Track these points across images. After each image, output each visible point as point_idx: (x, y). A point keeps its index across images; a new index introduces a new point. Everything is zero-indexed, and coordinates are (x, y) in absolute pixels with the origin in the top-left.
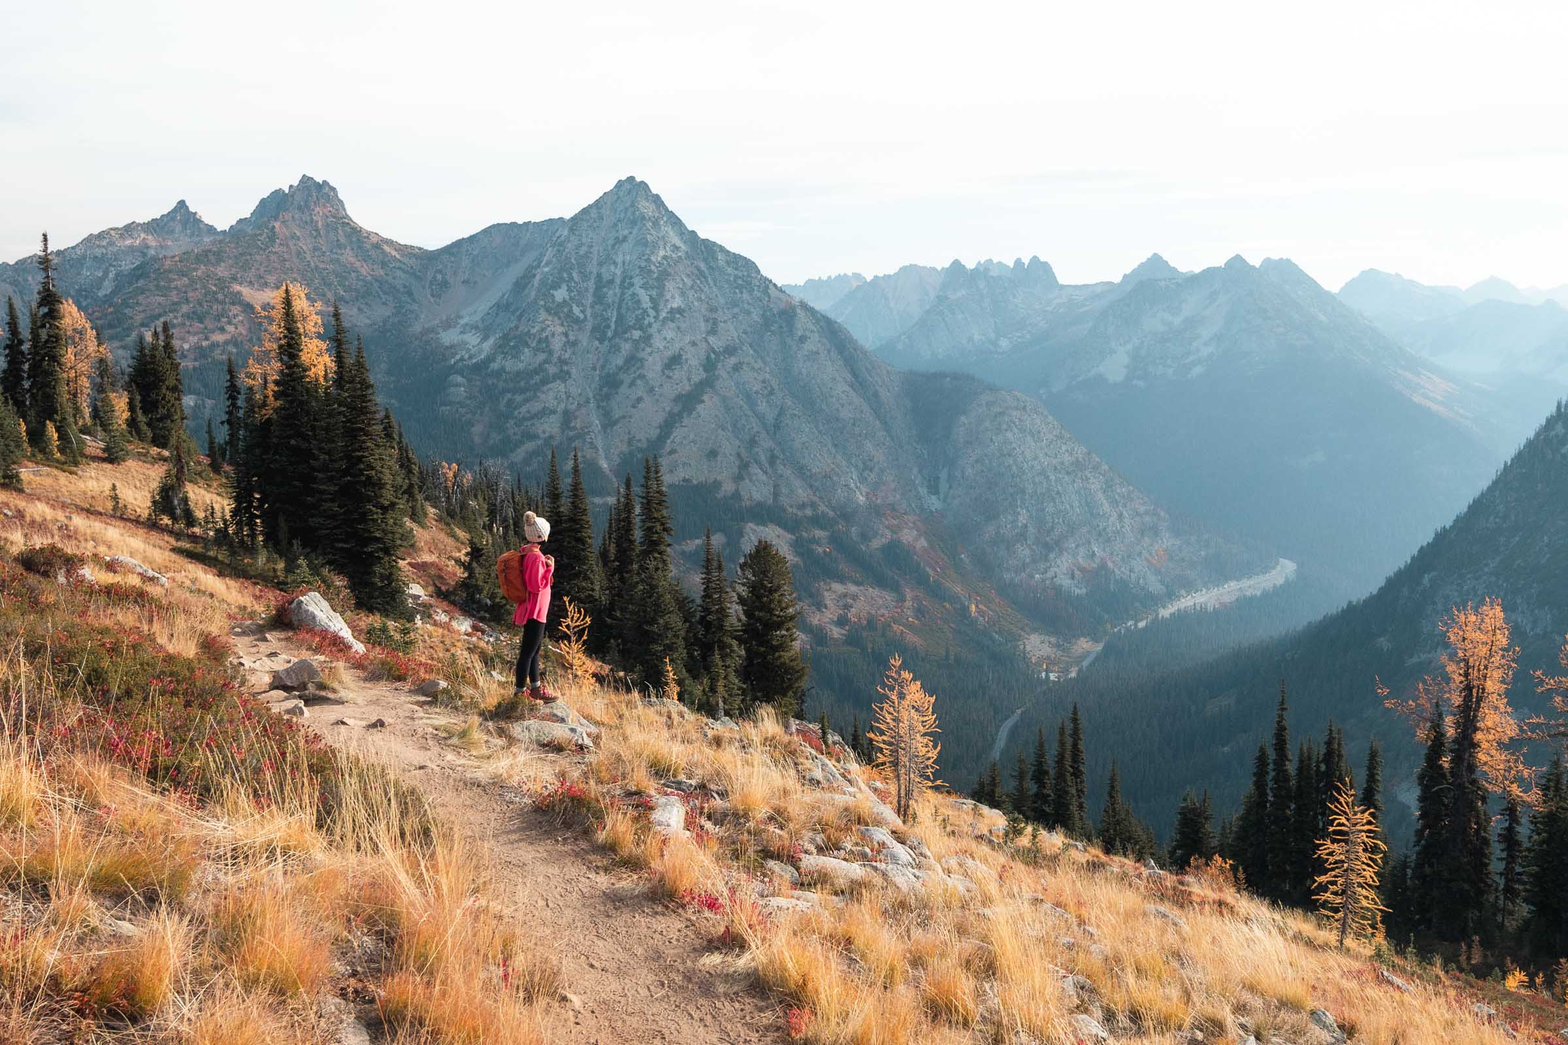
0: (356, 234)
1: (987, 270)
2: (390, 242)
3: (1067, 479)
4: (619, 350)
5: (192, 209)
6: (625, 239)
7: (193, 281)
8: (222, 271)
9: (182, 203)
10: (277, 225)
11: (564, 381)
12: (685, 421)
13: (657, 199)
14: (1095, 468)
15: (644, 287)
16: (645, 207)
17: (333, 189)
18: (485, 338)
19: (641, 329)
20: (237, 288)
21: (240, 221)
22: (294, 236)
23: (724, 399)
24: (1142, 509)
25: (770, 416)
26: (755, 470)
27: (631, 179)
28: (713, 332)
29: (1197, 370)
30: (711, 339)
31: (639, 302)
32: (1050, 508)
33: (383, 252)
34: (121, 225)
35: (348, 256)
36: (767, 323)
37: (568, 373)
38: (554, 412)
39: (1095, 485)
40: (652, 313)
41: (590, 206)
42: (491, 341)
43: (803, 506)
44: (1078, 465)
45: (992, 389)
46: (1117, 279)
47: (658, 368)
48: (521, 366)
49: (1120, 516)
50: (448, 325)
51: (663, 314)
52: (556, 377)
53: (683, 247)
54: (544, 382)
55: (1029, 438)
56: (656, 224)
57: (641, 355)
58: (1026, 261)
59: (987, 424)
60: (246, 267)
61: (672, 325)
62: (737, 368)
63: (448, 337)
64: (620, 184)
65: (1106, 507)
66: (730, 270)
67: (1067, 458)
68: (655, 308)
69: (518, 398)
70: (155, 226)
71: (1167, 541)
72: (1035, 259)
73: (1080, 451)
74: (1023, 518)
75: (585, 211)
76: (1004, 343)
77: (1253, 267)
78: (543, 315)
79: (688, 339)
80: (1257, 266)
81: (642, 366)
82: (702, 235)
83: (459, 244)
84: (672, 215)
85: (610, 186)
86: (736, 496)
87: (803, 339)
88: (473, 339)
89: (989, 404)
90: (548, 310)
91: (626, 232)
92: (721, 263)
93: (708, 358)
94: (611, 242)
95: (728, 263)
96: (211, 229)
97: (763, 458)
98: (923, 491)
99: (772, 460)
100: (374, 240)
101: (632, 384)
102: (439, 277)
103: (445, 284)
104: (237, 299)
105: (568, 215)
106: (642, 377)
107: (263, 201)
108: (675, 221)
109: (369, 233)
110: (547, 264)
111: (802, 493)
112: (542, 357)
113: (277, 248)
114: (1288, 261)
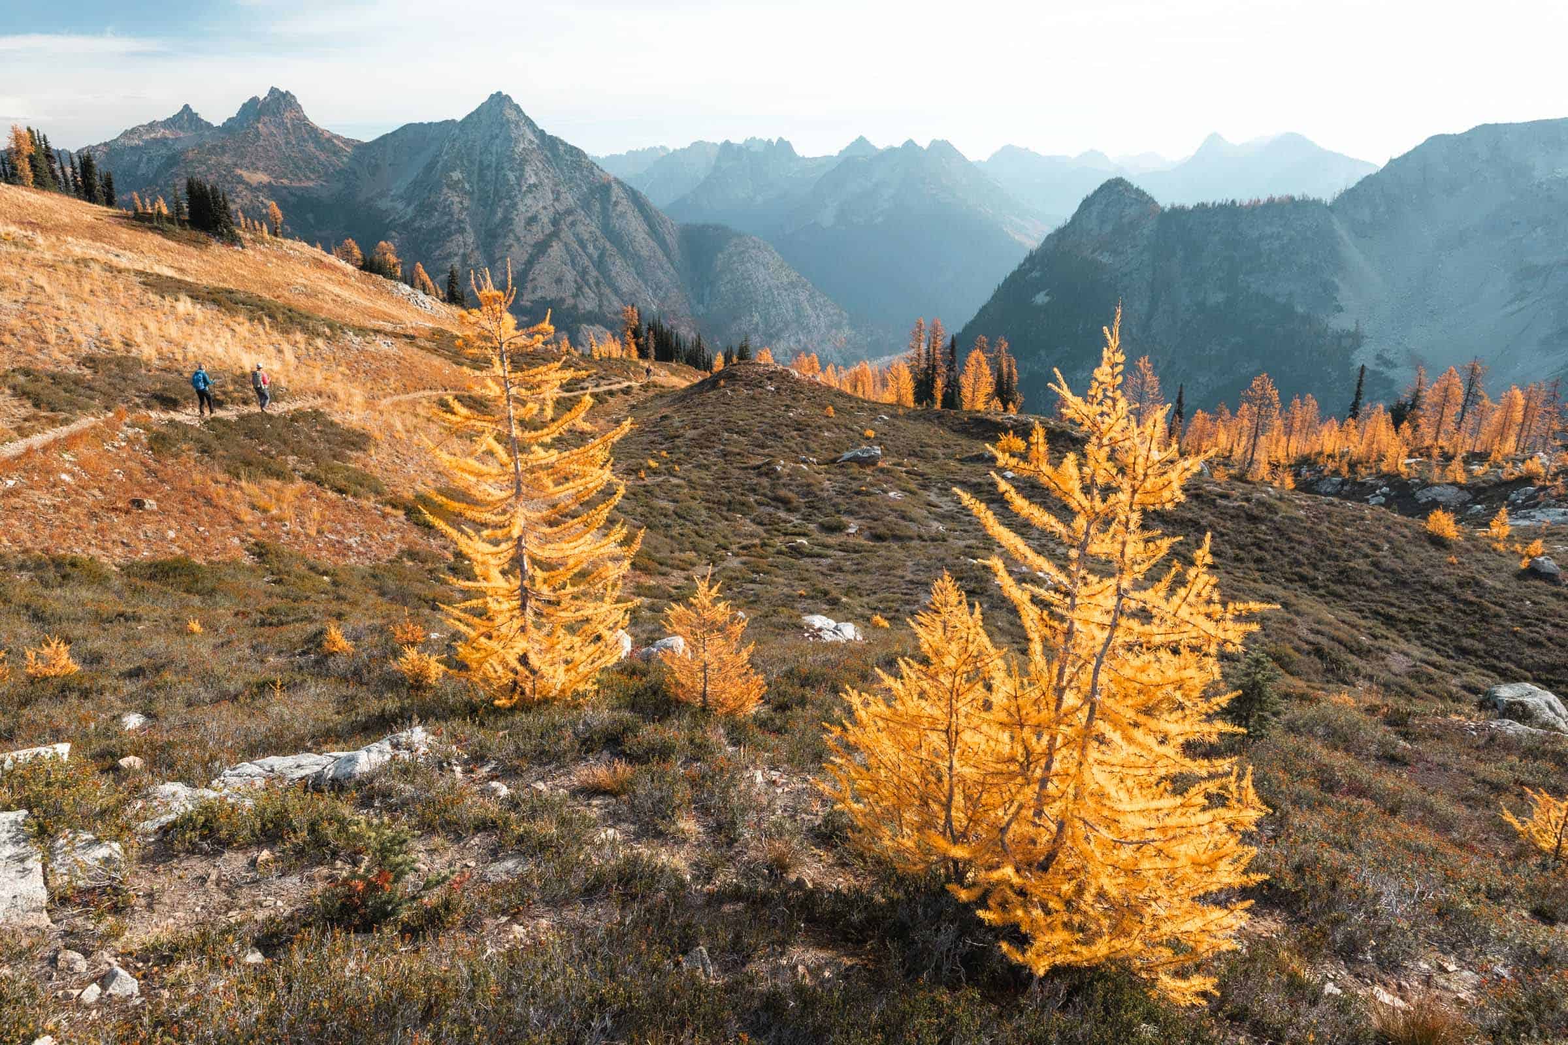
0: (314, 134)
1: (748, 148)
2: (337, 137)
3: (784, 293)
4: (496, 213)
5: (194, 111)
6: (497, 136)
7: (209, 168)
8: (227, 160)
9: (186, 107)
10: (260, 126)
11: (462, 234)
12: (541, 260)
13: (517, 108)
14: (804, 286)
15: (511, 169)
16: (511, 115)
17: (293, 97)
18: (409, 204)
19: (510, 198)
20: (238, 171)
21: (230, 120)
22: (271, 134)
23: (566, 245)
24: (832, 312)
25: (596, 256)
26: (586, 290)
27: (499, 93)
28: (557, 199)
29: (880, 219)
30: (556, 204)
31: (508, 180)
32: (773, 312)
33: (334, 145)
34: (145, 123)
35: (311, 147)
36: (592, 192)
37: (464, 229)
38: (456, 255)
39: (803, 296)
40: (517, 188)
41: (473, 113)
42: (413, 206)
43: (616, 313)
44: (792, 284)
45: (739, 235)
46: (835, 153)
47: (522, 223)
48: (433, 224)
49: (818, 316)
50: (382, 195)
51: (524, 189)
52: (456, 231)
53: (536, 141)
54: (450, 234)
55: (761, 268)
56: (517, 125)
57: (510, 216)
58: (775, 141)
59: (735, 259)
60: (243, 157)
61: (530, 195)
62: (573, 224)
63: (384, 204)
64: (492, 96)
65: (810, 311)
66: (567, 157)
67: (785, 280)
68: (519, 184)
70: (170, 123)
71: (847, 332)
72: (780, 140)
73: (794, 276)
74: (757, 318)
75: (469, 116)
76: (759, 199)
77: (921, 148)
78: (445, 190)
79: (541, 205)
80: (925, 147)
81: (512, 224)
82: (549, 133)
83: (384, 138)
84: (527, 119)
85: (485, 99)
86: (575, 307)
87: (616, 204)
88: (400, 206)
89: (736, 246)
90: (449, 187)
91: (497, 131)
92: (562, 152)
93: (554, 217)
94: (488, 138)
95: (567, 152)
96: (209, 125)
97: (591, 282)
98: (694, 302)
99: (597, 284)
100: (327, 135)
101: (505, 236)
102: (373, 161)
103: (377, 166)
104: (240, 180)
105: (459, 118)
106: (512, 231)
107: (244, 105)
108: (530, 123)
109: (323, 131)
110: (447, 153)
111: (617, 304)
112: (446, 218)
113: (261, 143)
114: (947, 143)
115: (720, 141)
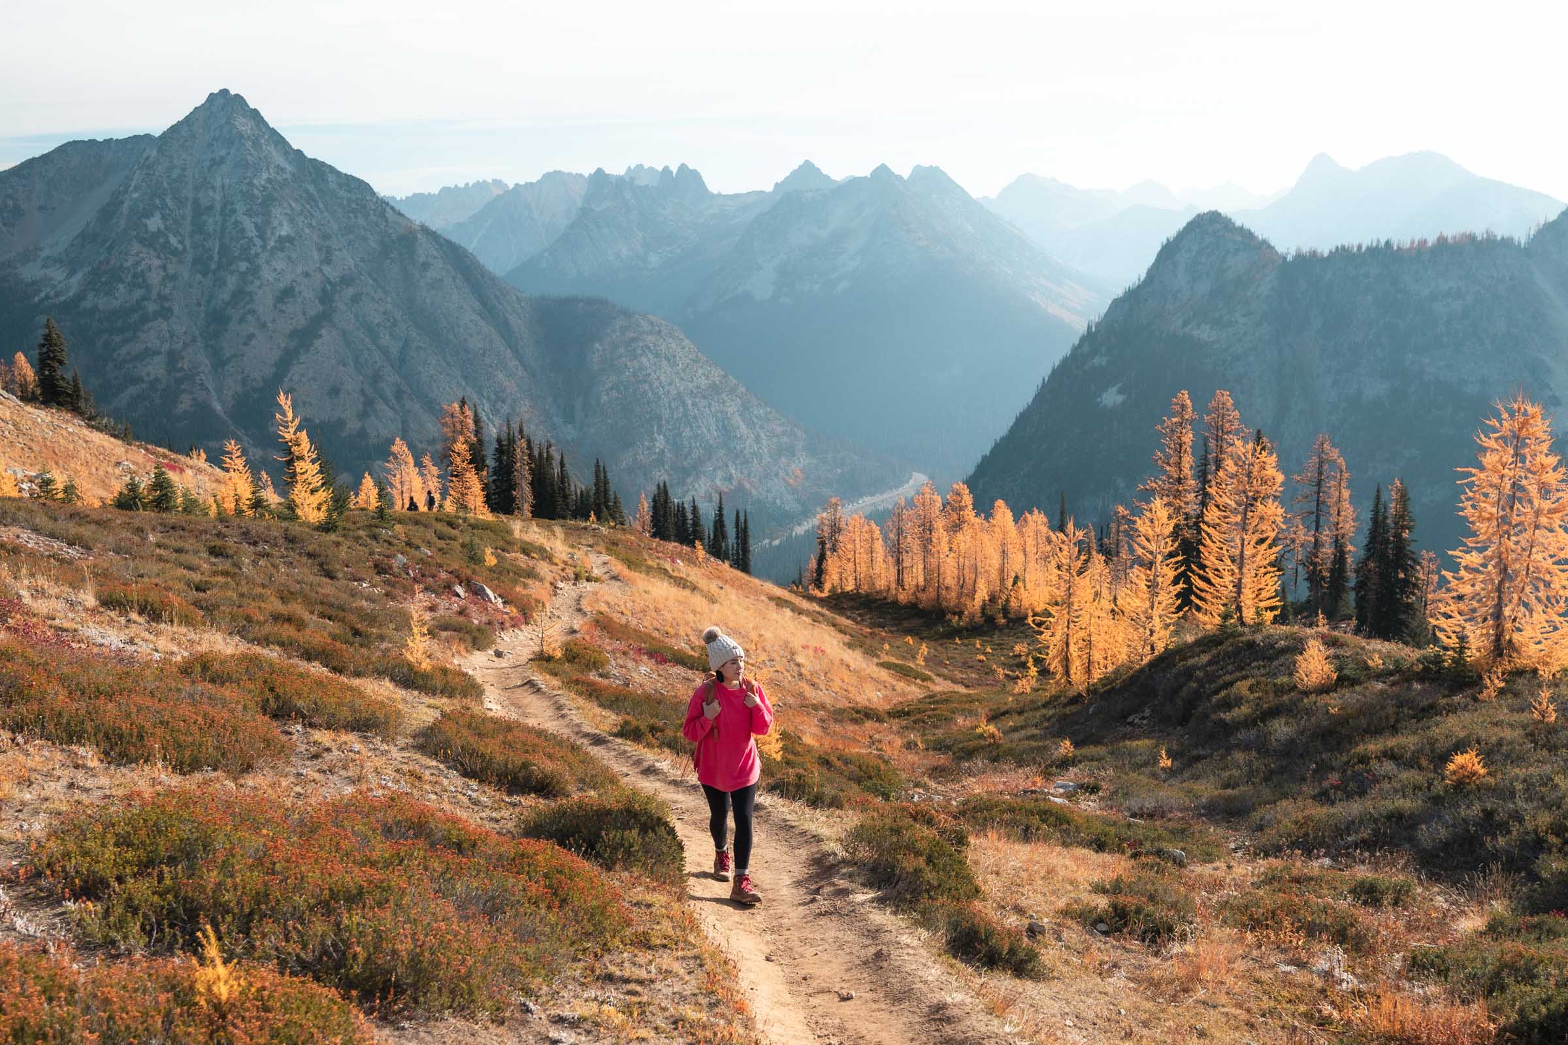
1: (632, 179)
3: (703, 403)
4: (225, 284)
6: (222, 160)
11: (166, 318)
12: (303, 358)
13: (255, 115)
14: (733, 391)
15: (249, 213)
16: (244, 125)
18: (72, 273)
19: (248, 260)
23: (344, 333)
24: (779, 430)
25: (395, 350)
26: (381, 406)
27: (224, 92)
28: (327, 261)
29: (843, 286)
30: (326, 269)
31: (243, 230)
32: (687, 433)
36: (386, 250)
37: (170, 310)
38: (157, 353)
39: (732, 407)
40: (259, 242)
41: (180, 123)
42: (79, 276)
44: (715, 389)
45: (626, 314)
46: (769, 188)
47: (270, 301)
48: (116, 304)
49: (758, 438)
50: (27, 257)
51: (271, 244)
52: (156, 315)
53: (289, 168)
54: (145, 319)
55: (664, 362)
56: (256, 144)
57: (249, 288)
58: (674, 169)
59: (622, 350)
61: (281, 255)
62: (356, 299)
63: (29, 272)
64: (212, 97)
65: (744, 429)
66: (342, 193)
67: (704, 382)
68: (262, 236)
69: (117, 339)
71: (803, 461)
72: (683, 167)
73: (716, 374)
74: (660, 442)
75: (173, 129)
76: (654, 259)
77: (899, 178)
78: (136, 247)
79: (299, 270)
80: (906, 177)
81: (252, 300)
82: (309, 154)
83: (30, 164)
84: (274, 133)
85: (201, 100)
86: (362, 433)
87: (425, 266)
88: (58, 275)
89: (623, 329)
90: (142, 241)
91: (223, 153)
92: (333, 185)
93: (324, 290)
94: (207, 164)
95: (340, 185)
97: (389, 392)
98: (558, 420)
99: (399, 394)
101: (242, 320)
102: (10, 203)
103: (17, 212)
105: (157, 133)
106: (253, 312)
108: (279, 141)
110: (136, 189)
111: (431, 427)
112: (138, 293)
114: (937, 168)
115: (587, 170)
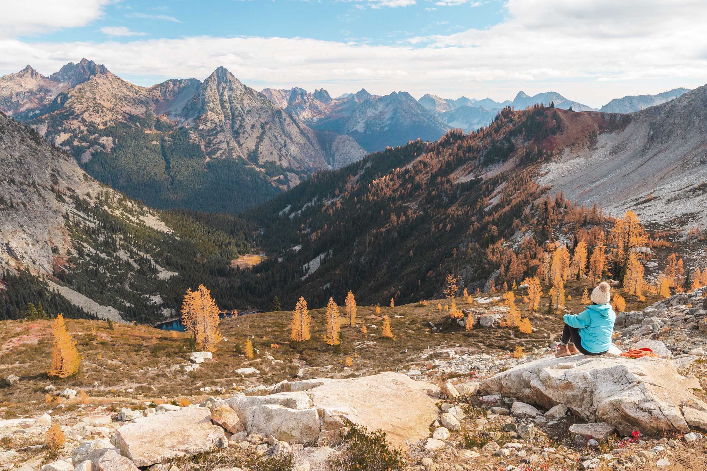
4: (236, 123)
11: (224, 132)
12: (262, 144)
15: (238, 103)
19: (241, 116)
23: (269, 138)
25: (283, 142)
26: (283, 158)
28: (260, 117)
30: (260, 119)
31: (237, 108)
33: (134, 89)
36: (274, 115)
37: (224, 130)
38: (224, 142)
40: (242, 112)
43: (298, 168)
45: (340, 134)
47: (249, 128)
48: (208, 128)
51: (246, 112)
52: (220, 131)
53: (244, 90)
54: (218, 132)
57: (243, 124)
61: (249, 115)
62: (270, 128)
66: (258, 98)
68: (243, 110)
69: (212, 138)
78: (209, 112)
79: (254, 119)
81: (245, 128)
86: (281, 165)
87: (285, 120)
90: (210, 110)
92: (256, 95)
93: (261, 125)
95: (258, 95)
97: (284, 154)
99: (286, 155)
101: (243, 133)
106: (246, 131)
111: (296, 165)
112: (214, 125)
